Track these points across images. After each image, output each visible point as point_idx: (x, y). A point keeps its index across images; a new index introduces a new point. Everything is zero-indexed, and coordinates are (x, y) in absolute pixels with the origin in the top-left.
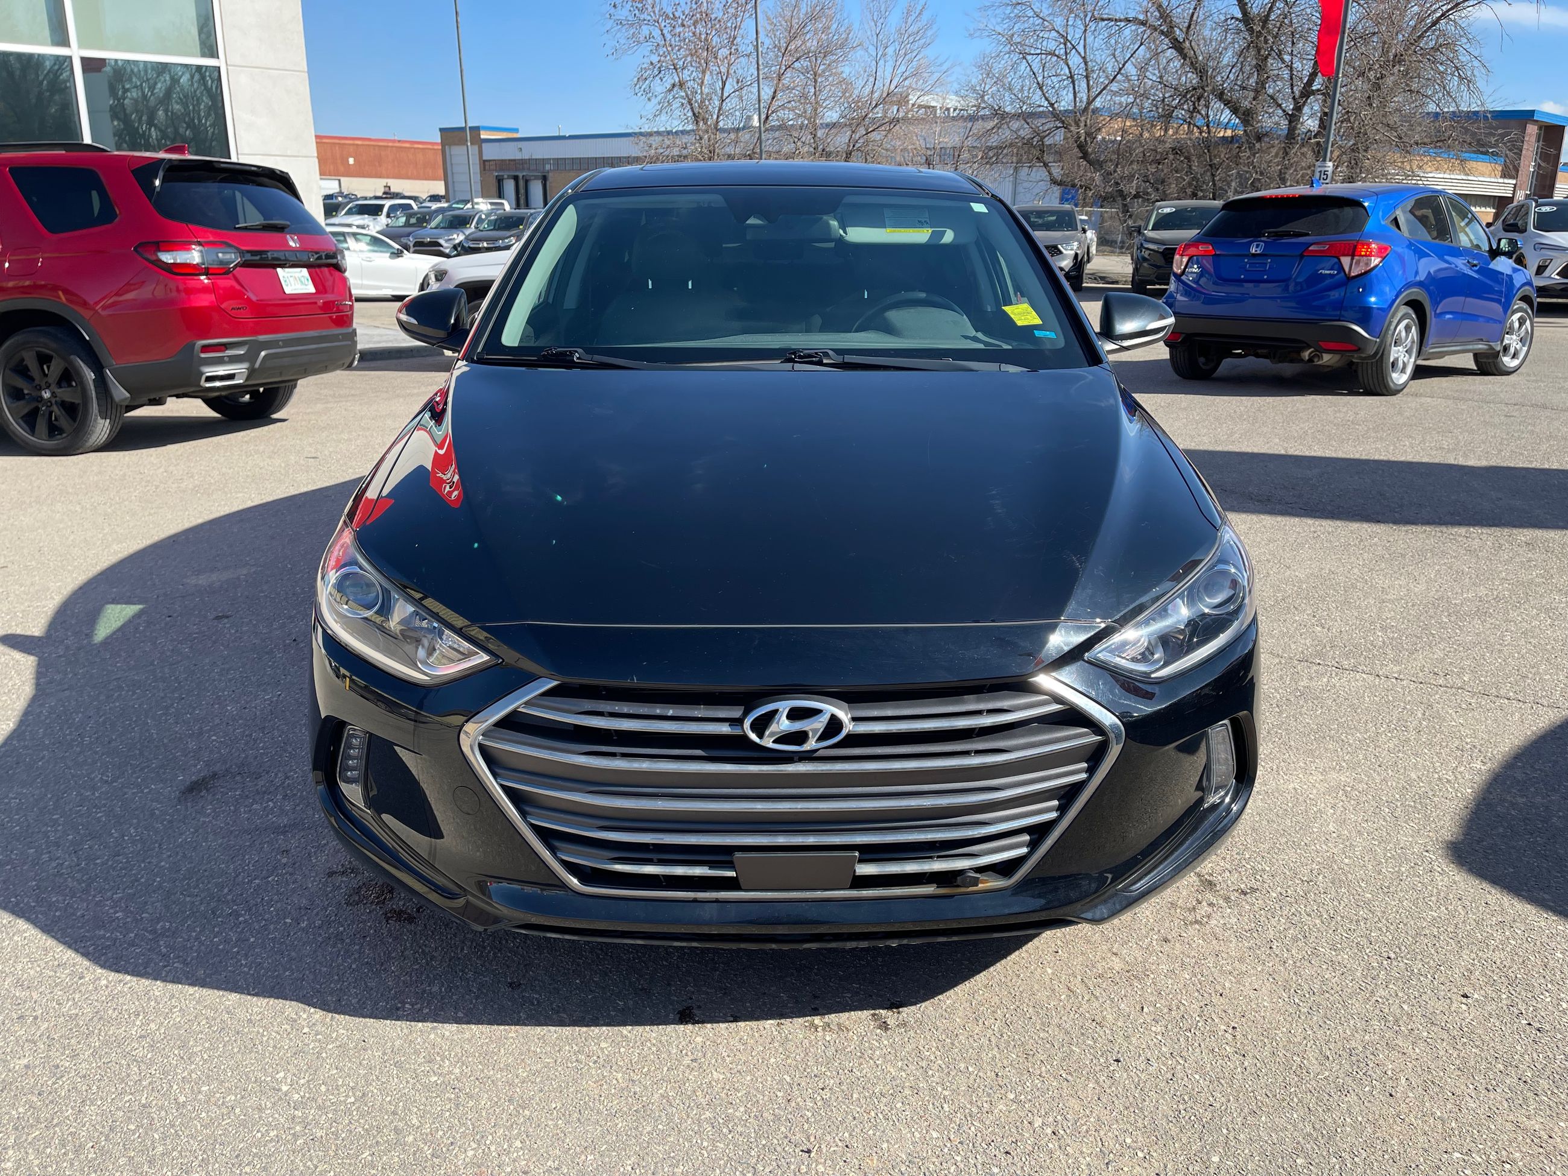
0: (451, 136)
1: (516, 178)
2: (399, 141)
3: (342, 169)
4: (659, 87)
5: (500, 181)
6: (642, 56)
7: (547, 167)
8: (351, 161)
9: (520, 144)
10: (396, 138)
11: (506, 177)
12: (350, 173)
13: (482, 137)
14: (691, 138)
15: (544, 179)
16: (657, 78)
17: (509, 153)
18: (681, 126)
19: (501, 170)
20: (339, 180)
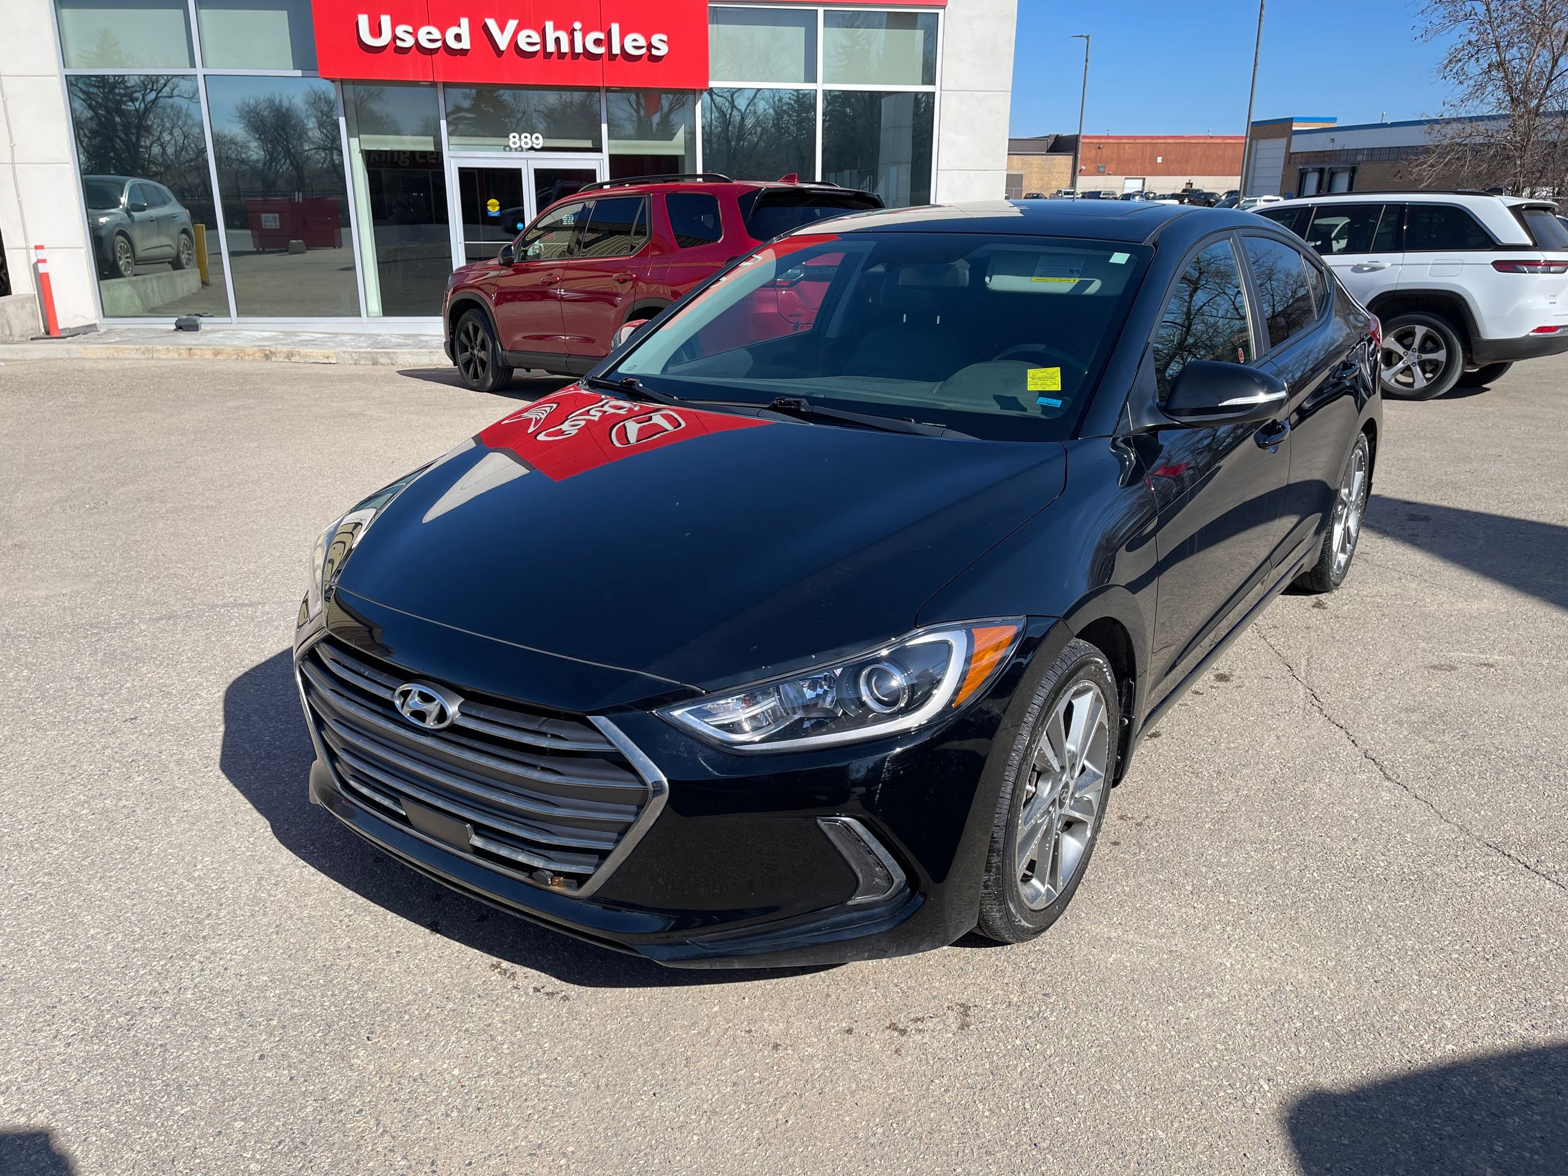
0: (1261, 130)
1: (1321, 171)
2: (1211, 137)
3: (1149, 168)
4: (1474, 69)
5: (1303, 175)
6: (1460, 34)
7: (1360, 158)
8: (1159, 160)
9: (1333, 135)
10: (1210, 135)
11: (1310, 170)
12: (1155, 173)
13: (1294, 128)
14: (1504, 124)
15: (1353, 171)
16: (1473, 59)
17: (1322, 144)
18: (1495, 110)
19: (1308, 162)
20: (1144, 179)
